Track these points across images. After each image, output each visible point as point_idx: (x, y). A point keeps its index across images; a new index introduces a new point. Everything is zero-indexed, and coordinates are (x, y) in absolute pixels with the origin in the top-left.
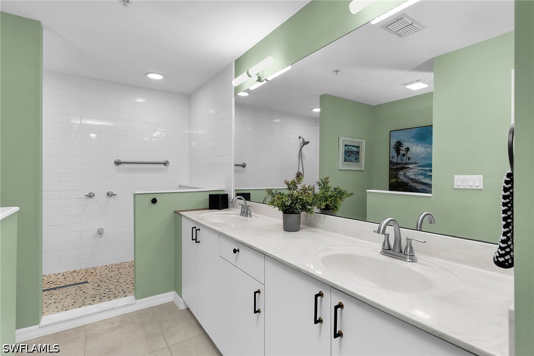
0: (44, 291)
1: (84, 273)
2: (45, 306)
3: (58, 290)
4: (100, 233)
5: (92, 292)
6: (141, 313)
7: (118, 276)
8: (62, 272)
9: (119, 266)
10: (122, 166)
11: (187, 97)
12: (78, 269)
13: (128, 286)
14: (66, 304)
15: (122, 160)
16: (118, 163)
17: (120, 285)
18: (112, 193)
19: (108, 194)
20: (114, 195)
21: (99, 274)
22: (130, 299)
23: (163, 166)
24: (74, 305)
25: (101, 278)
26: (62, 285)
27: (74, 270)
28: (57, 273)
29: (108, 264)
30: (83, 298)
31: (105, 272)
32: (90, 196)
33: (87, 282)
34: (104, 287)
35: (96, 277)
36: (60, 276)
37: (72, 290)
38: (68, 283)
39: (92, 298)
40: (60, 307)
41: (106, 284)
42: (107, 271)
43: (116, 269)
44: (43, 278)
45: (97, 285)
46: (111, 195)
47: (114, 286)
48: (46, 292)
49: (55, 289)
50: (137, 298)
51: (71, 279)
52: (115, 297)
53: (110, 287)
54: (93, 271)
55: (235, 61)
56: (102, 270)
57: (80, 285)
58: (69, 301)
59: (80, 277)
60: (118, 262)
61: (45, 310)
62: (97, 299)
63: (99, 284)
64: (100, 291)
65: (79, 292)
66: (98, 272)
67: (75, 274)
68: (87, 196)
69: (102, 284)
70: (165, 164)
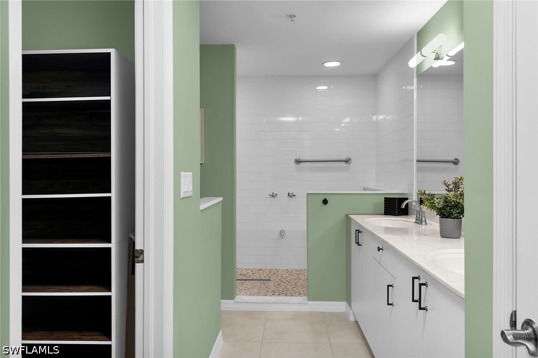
0: (238, 280)
1: (268, 273)
2: (238, 290)
3: (247, 281)
4: (282, 234)
5: (274, 288)
6: (312, 315)
7: (297, 280)
8: (251, 268)
9: (299, 272)
10: (302, 165)
11: (374, 78)
12: (264, 268)
13: (303, 290)
14: (253, 292)
15: (302, 158)
16: (298, 162)
17: (297, 287)
18: (293, 194)
19: (289, 194)
20: (294, 196)
21: (280, 275)
22: (303, 299)
23: (344, 164)
24: (258, 294)
25: (282, 279)
26: (251, 278)
27: (260, 268)
28: (247, 268)
29: (289, 269)
30: (266, 291)
31: (285, 275)
32: (273, 196)
33: (270, 280)
34: (283, 286)
35: (277, 278)
36: (249, 271)
37: (258, 283)
38: (255, 278)
39: (273, 293)
40: (248, 293)
41: (284, 284)
42: (287, 275)
43: (295, 274)
44: (237, 270)
45: (278, 284)
46: (292, 196)
47: (292, 287)
48: (239, 281)
49: (245, 280)
50: (309, 299)
51: (258, 275)
52: (291, 296)
53: (288, 287)
54: (276, 272)
55: (418, 33)
56: (284, 273)
57: (264, 281)
58: (255, 290)
59: (265, 275)
60: (298, 269)
61: (238, 293)
62: (277, 293)
63: (279, 283)
64: (280, 289)
65: (262, 286)
66: (280, 274)
67: (261, 272)
68: (270, 195)
69: (282, 284)
70: (347, 161)
